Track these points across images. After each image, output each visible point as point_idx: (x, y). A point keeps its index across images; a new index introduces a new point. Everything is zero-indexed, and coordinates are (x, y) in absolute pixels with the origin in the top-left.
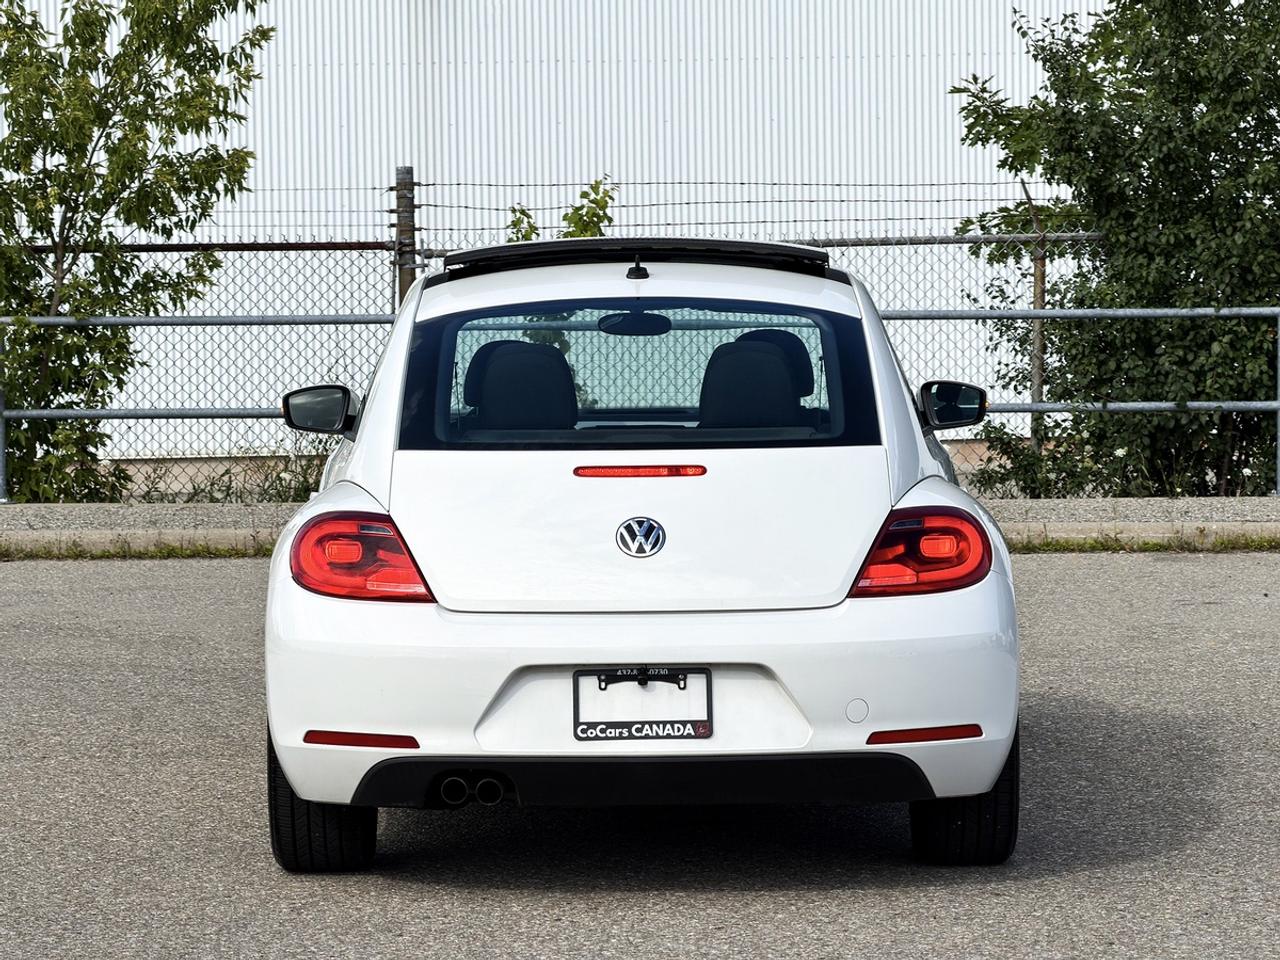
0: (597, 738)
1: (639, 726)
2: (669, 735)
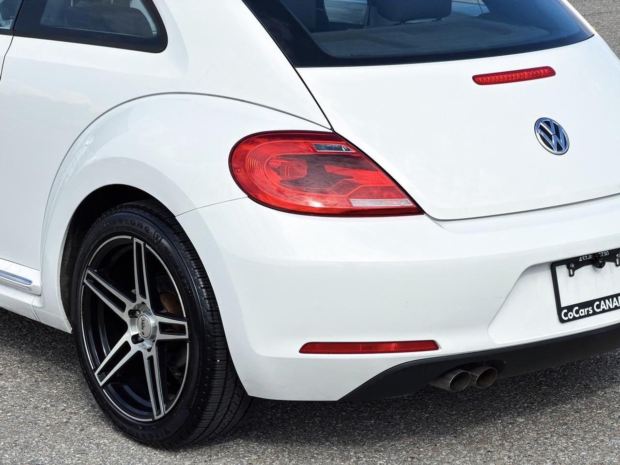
0: (575, 319)
1: (598, 303)
2: (616, 306)
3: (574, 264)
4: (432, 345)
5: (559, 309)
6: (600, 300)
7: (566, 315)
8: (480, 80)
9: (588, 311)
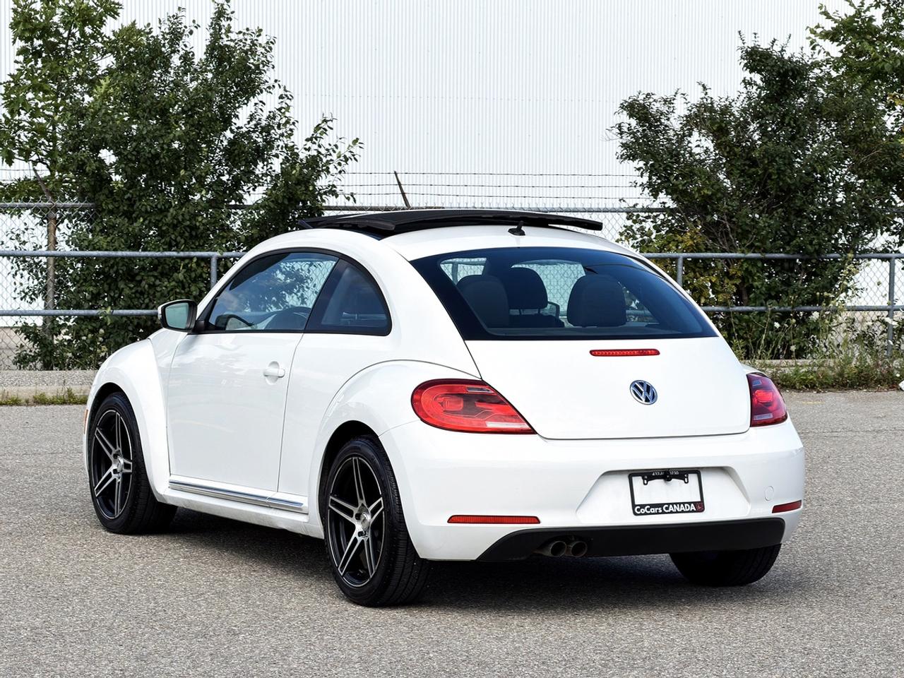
0: (646, 514)
1: (667, 506)
2: (683, 510)
3: (648, 475)
4: (535, 520)
5: (634, 506)
6: (669, 504)
7: (638, 510)
8: (593, 353)
9: (658, 510)
